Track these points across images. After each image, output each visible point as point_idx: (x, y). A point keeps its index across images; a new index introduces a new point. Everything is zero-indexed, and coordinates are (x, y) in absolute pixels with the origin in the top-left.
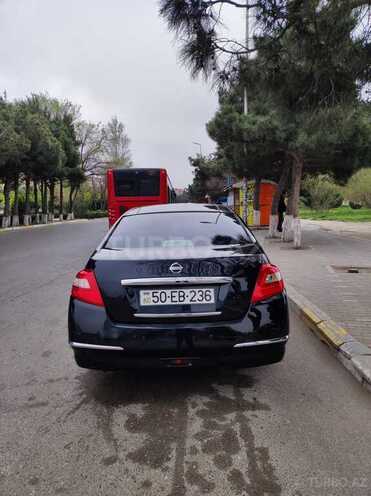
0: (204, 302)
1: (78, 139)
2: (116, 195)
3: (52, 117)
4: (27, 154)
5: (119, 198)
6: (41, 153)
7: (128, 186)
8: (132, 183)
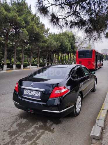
0: (37, 96)
1: (76, 41)
2: (79, 58)
3: (69, 36)
4: (60, 47)
5: (79, 59)
6: (63, 46)
7: (82, 55)
8: (84, 54)
